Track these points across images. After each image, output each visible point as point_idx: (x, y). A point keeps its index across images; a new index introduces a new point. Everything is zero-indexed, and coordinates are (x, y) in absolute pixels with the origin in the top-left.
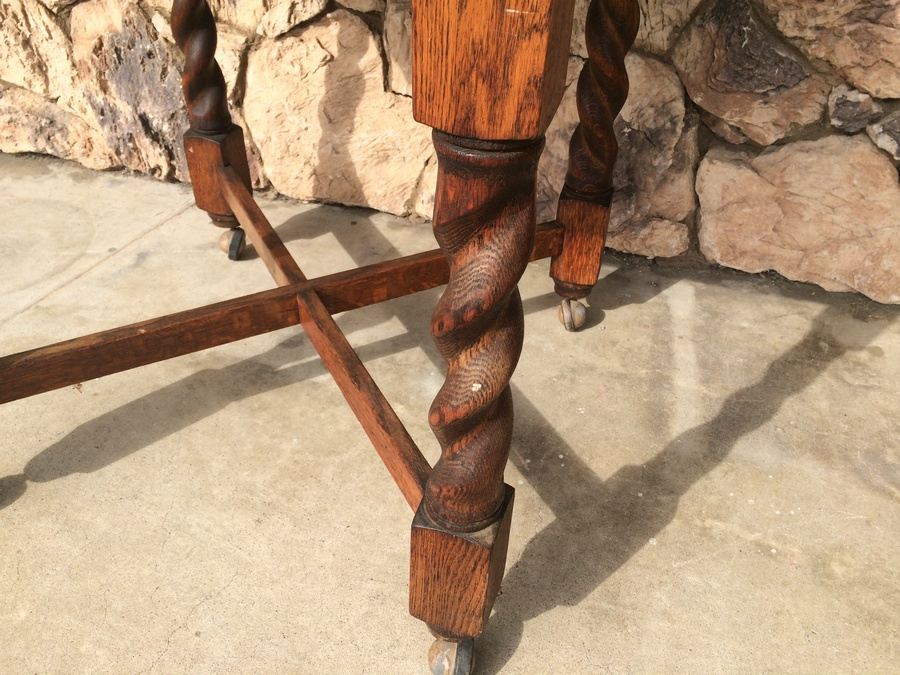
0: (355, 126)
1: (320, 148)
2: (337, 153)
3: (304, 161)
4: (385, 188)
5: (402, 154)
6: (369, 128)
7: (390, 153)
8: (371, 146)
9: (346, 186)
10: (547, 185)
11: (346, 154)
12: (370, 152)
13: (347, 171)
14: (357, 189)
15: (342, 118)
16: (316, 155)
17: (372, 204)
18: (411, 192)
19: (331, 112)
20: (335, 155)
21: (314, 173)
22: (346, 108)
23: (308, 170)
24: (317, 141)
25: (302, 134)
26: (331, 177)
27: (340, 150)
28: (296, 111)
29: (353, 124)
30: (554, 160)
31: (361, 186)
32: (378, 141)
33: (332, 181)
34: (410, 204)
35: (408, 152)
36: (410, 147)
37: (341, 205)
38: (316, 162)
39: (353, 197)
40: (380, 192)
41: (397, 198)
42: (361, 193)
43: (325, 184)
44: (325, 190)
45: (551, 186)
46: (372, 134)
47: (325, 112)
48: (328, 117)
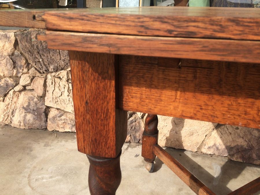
0: (184, 125)
1: (170, 132)
2: (177, 133)
3: (164, 135)
4: (191, 144)
5: (198, 133)
6: (189, 126)
7: (194, 133)
8: (189, 131)
9: (177, 143)
10: (251, 144)
11: (180, 133)
12: (188, 133)
13: (179, 138)
14: (181, 144)
15: (179, 123)
16: (168, 133)
17: (185, 148)
18: (199, 145)
19: (176, 121)
20: (176, 134)
21: (167, 138)
22: (182, 120)
23: (165, 138)
24: (170, 130)
25: (164, 127)
26: (172, 140)
27: (178, 132)
28: (164, 121)
29: (183, 125)
30: (253, 137)
31: (182, 143)
32: (192, 130)
33: (172, 141)
34: (199, 148)
35: (200, 133)
36: (201, 131)
37: (174, 148)
38: (168, 135)
39: (179, 146)
40: (189, 145)
41: (195, 147)
42: (182, 145)
43: (170, 142)
44: (169, 144)
45: (252, 145)
46: (190, 128)
47: (174, 121)
48: (175, 122)
